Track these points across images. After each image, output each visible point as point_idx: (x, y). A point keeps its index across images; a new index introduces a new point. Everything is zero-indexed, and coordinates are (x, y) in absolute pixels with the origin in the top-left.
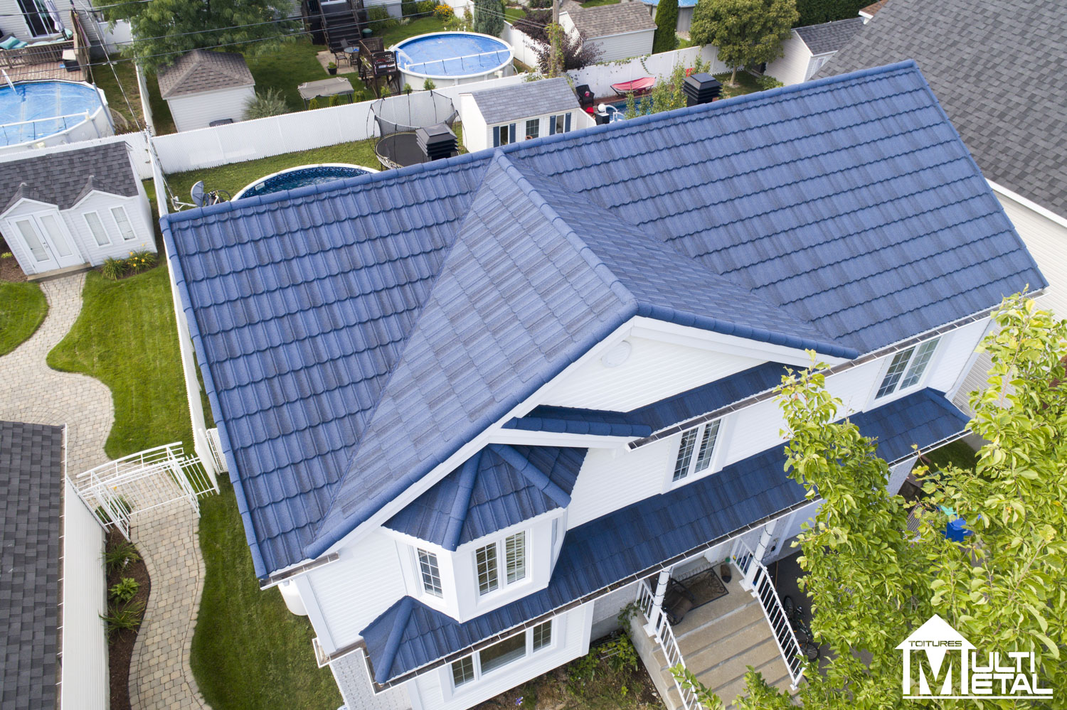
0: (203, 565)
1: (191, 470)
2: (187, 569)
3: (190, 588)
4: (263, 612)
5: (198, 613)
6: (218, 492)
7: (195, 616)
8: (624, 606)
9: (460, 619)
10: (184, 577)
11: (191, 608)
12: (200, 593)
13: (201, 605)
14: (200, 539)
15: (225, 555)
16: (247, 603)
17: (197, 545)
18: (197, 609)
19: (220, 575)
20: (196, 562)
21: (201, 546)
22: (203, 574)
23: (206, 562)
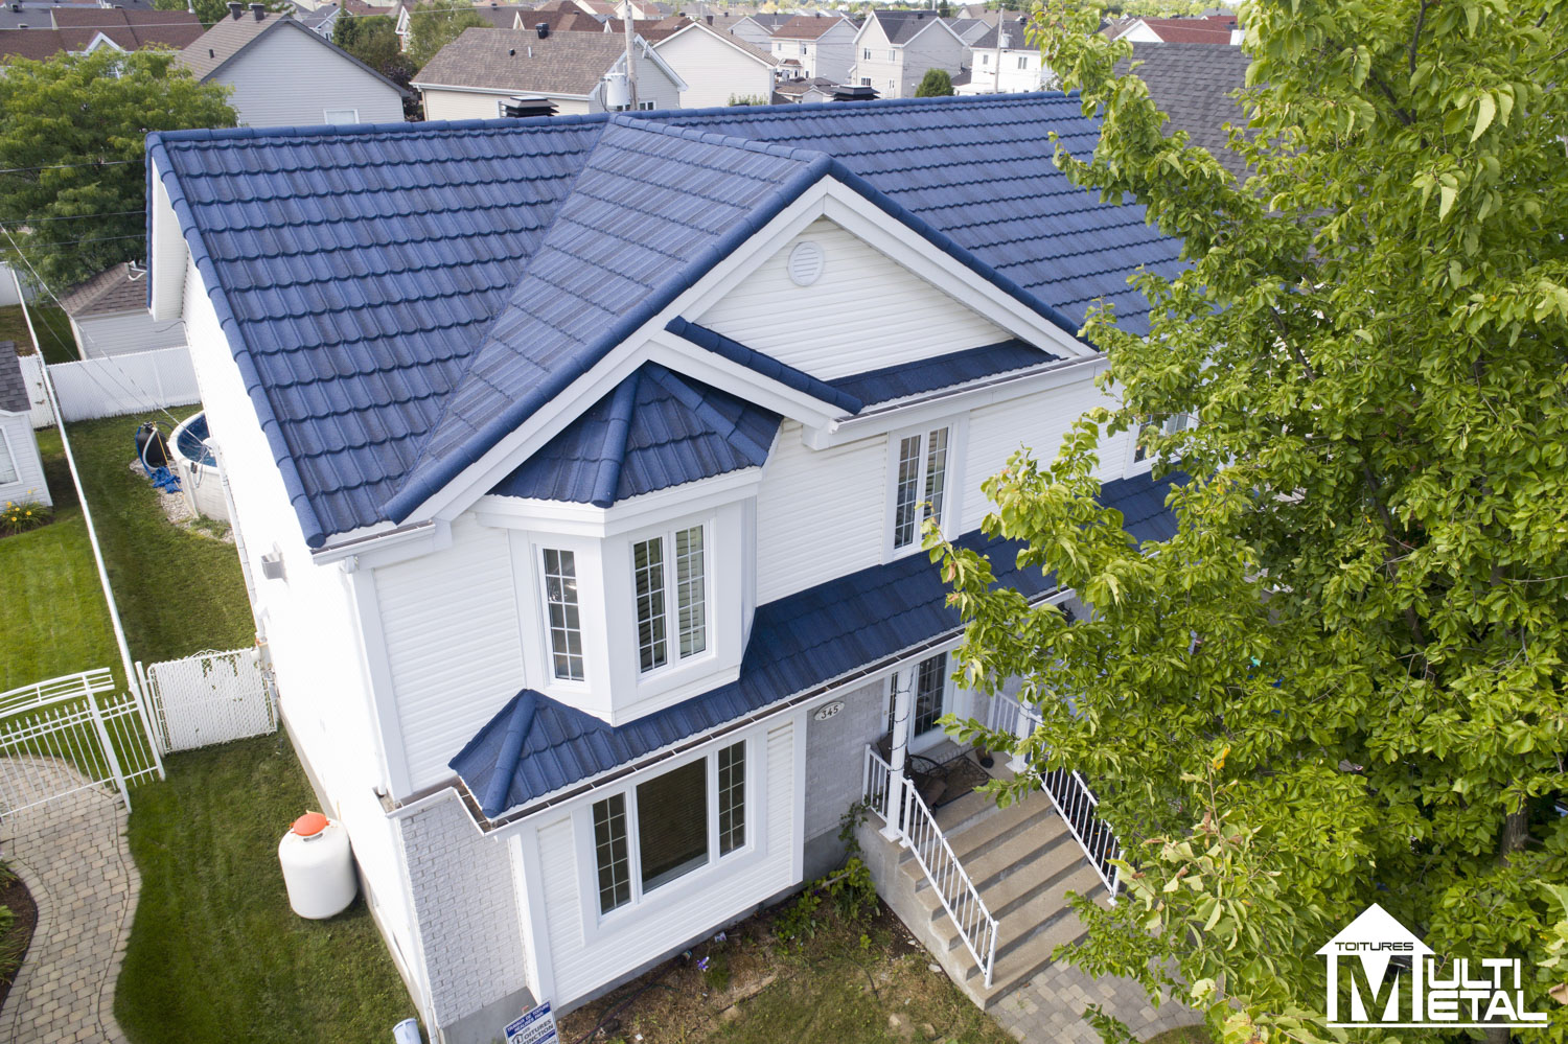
0: (136, 876)
1: (120, 726)
2: (107, 884)
3: (111, 909)
4: (248, 925)
5: (127, 940)
6: (162, 775)
7: (123, 945)
8: (845, 810)
9: (612, 719)
10: (101, 896)
11: (115, 934)
12: (131, 913)
13: (135, 928)
14: (131, 842)
15: (177, 857)
16: (220, 916)
17: (125, 849)
18: (126, 934)
19: (168, 883)
20: (123, 872)
21: (132, 851)
22: (136, 886)
23: (141, 871)
